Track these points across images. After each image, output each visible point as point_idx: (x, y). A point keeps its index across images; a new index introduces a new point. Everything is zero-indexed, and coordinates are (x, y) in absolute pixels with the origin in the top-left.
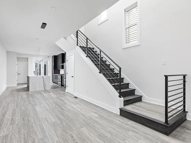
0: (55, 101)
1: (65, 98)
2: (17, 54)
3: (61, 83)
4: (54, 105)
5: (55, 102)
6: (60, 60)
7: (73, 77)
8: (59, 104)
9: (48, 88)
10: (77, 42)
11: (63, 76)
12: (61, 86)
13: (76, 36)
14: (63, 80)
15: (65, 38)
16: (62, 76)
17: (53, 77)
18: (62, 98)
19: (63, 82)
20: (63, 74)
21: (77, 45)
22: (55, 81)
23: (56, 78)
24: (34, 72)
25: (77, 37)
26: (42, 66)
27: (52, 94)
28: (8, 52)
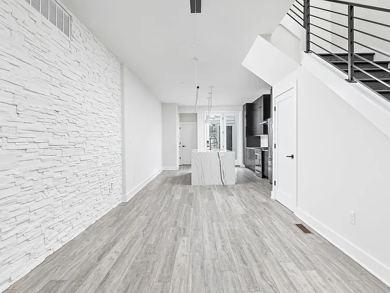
0: (236, 228)
1: (265, 224)
2: (179, 107)
3: (261, 169)
4: (229, 246)
5: (234, 233)
6: (259, 113)
7: (292, 157)
8: (245, 247)
9: (230, 181)
10: (308, 42)
11: (266, 154)
12: (262, 178)
13: (302, 22)
14: (265, 162)
15: (267, 37)
16: (263, 153)
17: (245, 153)
18: (258, 222)
19: (265, 168)
20: (267, 148)
21: (308, 51)
22: (249, 162)
23: (252, 156)
24: (208, 142)
25: (307, 25)
26: (224, 130)
27: (234, 200)
28: (164, 105)
